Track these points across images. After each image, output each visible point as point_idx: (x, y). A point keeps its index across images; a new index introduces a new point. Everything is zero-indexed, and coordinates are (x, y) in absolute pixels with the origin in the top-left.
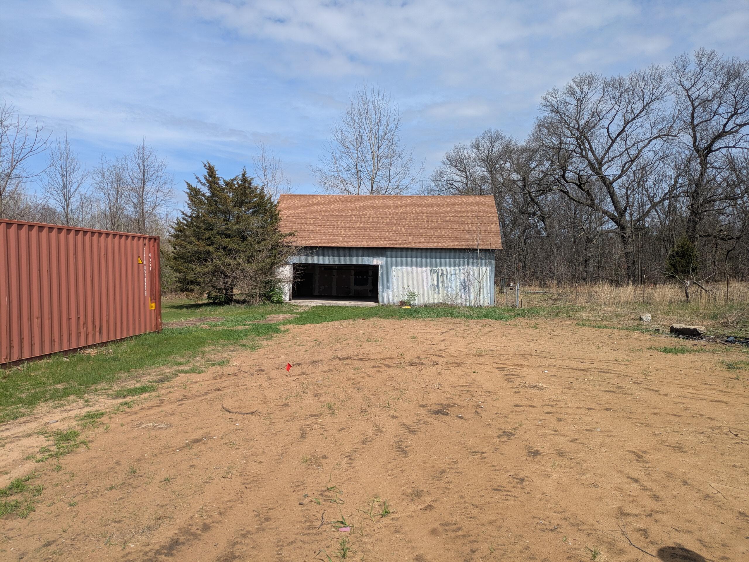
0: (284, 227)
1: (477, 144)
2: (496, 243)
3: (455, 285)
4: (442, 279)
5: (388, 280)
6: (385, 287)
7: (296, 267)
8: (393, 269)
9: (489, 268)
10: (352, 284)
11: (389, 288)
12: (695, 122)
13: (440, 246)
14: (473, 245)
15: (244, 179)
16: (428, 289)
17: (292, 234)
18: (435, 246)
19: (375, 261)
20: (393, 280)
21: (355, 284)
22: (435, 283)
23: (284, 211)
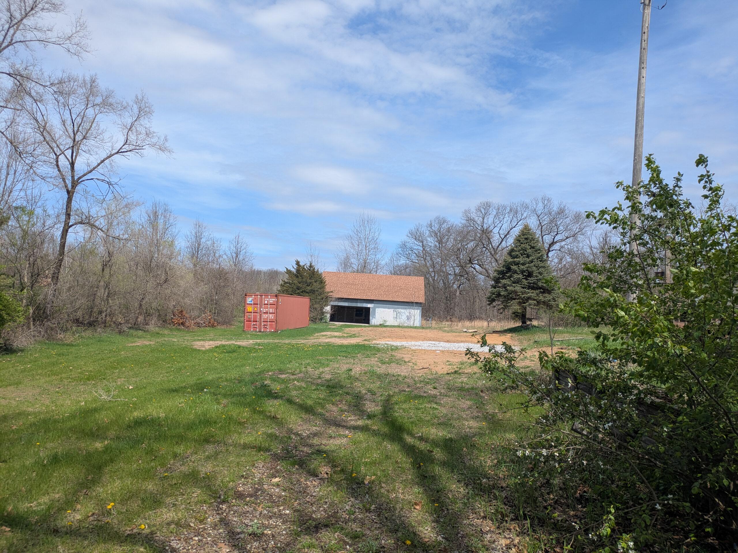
0: (328, 289)
1: (431, 224)
2: (422, 300)
3: (404, 318)
4: (398, 315)
5: (375, 314)
6: (373, 317)
7: (333, 307)
8: (377, 309)
9: (419, 311)
10: (354, 315)
11: (375, 318)
12: (543, 234)
13: (398, 300)
14: (412, 300)
15: (311, 266)
16: (392, 319)
17: (332, 292)
18: (396, 300)
19: (369, 305)
20: (376, 314)
21: (356, 316)
22: (395, 316)
23: (327, 280)
